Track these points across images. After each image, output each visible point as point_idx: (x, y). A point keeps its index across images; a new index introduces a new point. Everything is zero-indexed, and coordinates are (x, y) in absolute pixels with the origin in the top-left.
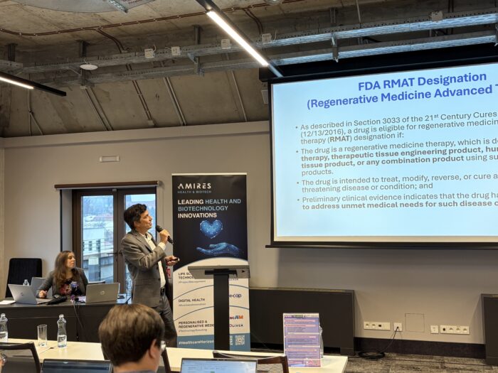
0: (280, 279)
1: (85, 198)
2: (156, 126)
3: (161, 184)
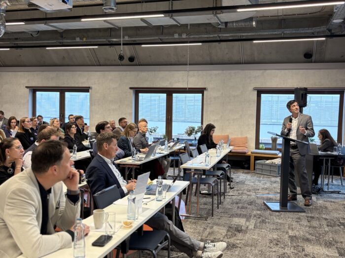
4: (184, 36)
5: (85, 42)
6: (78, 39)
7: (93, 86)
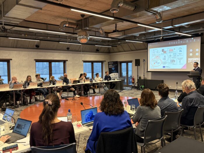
0: (151, 78)
1: (122, 64)
2: (132, 51)
3: (133, 61)
4: (72, 40)
5: (26, 37)
6: (23, 35)
7: (13, 59)
